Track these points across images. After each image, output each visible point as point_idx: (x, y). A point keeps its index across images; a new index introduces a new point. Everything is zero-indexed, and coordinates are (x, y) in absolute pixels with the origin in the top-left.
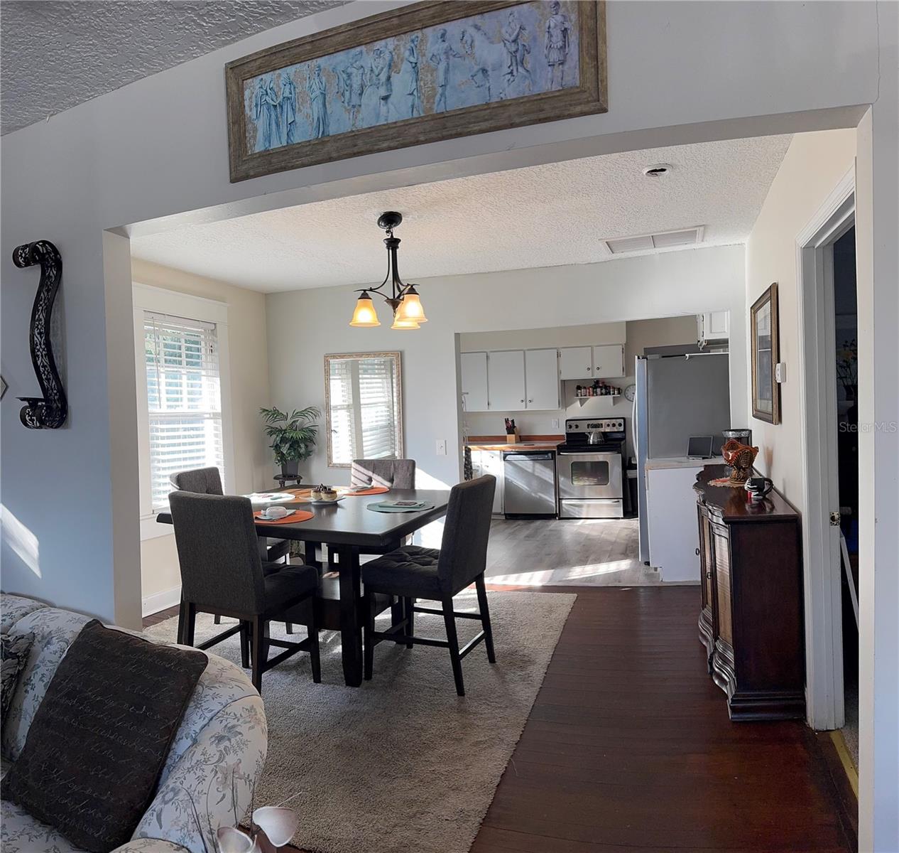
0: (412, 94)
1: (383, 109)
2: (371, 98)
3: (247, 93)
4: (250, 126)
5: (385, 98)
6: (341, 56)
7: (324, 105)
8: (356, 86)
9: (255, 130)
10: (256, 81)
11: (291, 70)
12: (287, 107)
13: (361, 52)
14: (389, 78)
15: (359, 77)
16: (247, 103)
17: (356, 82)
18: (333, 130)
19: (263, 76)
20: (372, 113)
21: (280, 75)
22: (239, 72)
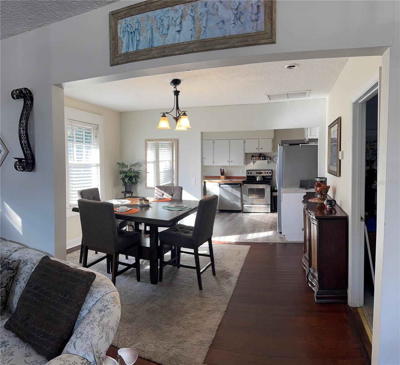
0: (192, 30)
1: (178, 36)
2: (173, 31)
3: (119, 26)
4: (120, 41)
5: (179, 31)
6: (158, 12)
7: (152, 33)
8: (166, 25)
9: (122, 43)
10: (123, 20)
11: (139, 16)
12: (137, 33)
13: (168, 10)
14: (181, 23)
15: (167, 21)
16: (119, 31)
17: (166, 23)
18: (156, 44)
19: (127, 19)
20: (172, 38)
21: (134, 18)
22: (115, 16)
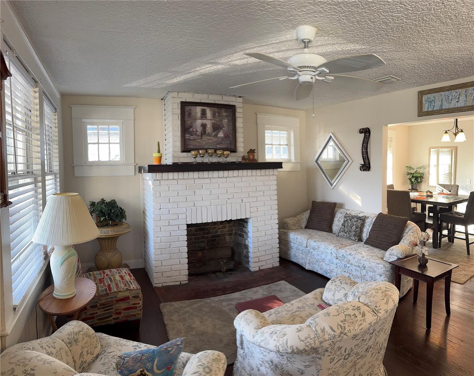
0: (465, 101)
1: (457, 104)
2: (454, 101)
3: (423, 98)
4: (423, 105)
5: (458, 102)
6: (447, 92)
7: (442, 102)
8: (450, 99)
9: (425, 106)
10: (426, 96)
11: (435, 94)
12: (433, 102)
13: (452, 92)
14: (459, 98)
15: (451, 97)
16: (423, 100)
17: (450, 98)
18: (443, 108)
19: (428, 95)
20: (453, 105)
21: (432, 95)
22: (421, 94)
